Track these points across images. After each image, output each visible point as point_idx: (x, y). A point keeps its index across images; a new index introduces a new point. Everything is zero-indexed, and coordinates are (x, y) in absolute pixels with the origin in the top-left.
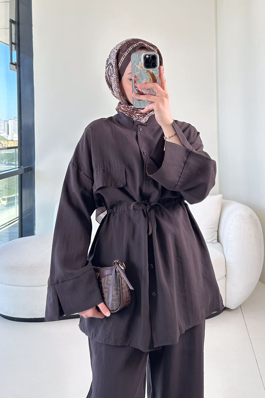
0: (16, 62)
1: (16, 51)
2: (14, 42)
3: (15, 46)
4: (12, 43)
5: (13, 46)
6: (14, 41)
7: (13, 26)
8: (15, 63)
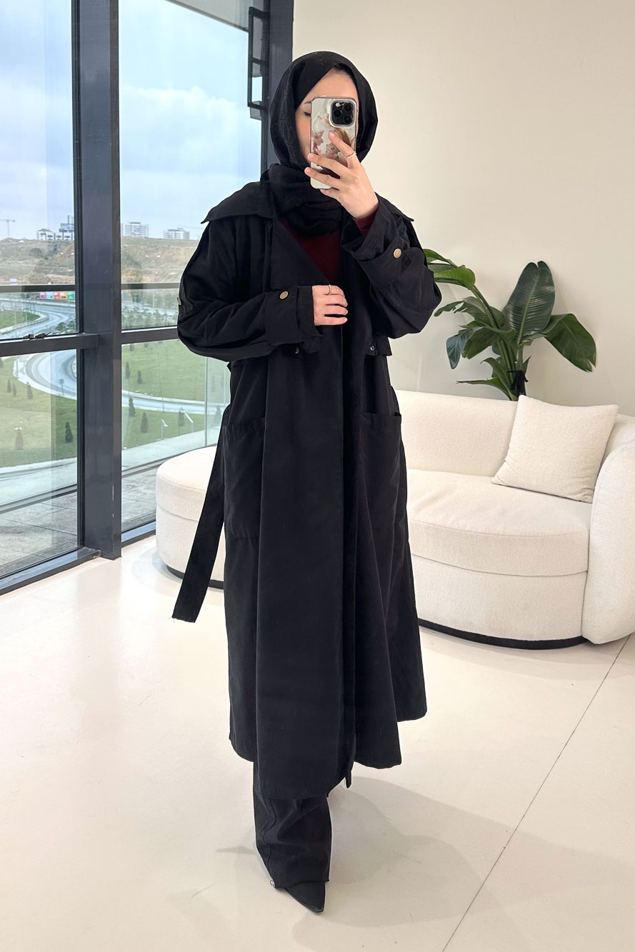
0: (261, 100)
1: (261, 78)
2: (259, 58)
3: (261, 67)
4: (252, 60)
5: (256, 67)
6: (257, 56)
7: (258, 22)
8: (258, 104)
